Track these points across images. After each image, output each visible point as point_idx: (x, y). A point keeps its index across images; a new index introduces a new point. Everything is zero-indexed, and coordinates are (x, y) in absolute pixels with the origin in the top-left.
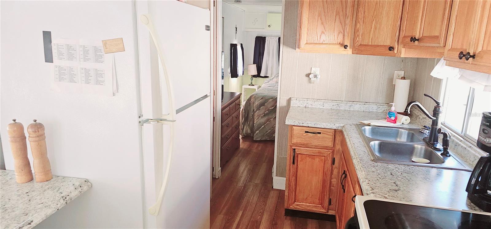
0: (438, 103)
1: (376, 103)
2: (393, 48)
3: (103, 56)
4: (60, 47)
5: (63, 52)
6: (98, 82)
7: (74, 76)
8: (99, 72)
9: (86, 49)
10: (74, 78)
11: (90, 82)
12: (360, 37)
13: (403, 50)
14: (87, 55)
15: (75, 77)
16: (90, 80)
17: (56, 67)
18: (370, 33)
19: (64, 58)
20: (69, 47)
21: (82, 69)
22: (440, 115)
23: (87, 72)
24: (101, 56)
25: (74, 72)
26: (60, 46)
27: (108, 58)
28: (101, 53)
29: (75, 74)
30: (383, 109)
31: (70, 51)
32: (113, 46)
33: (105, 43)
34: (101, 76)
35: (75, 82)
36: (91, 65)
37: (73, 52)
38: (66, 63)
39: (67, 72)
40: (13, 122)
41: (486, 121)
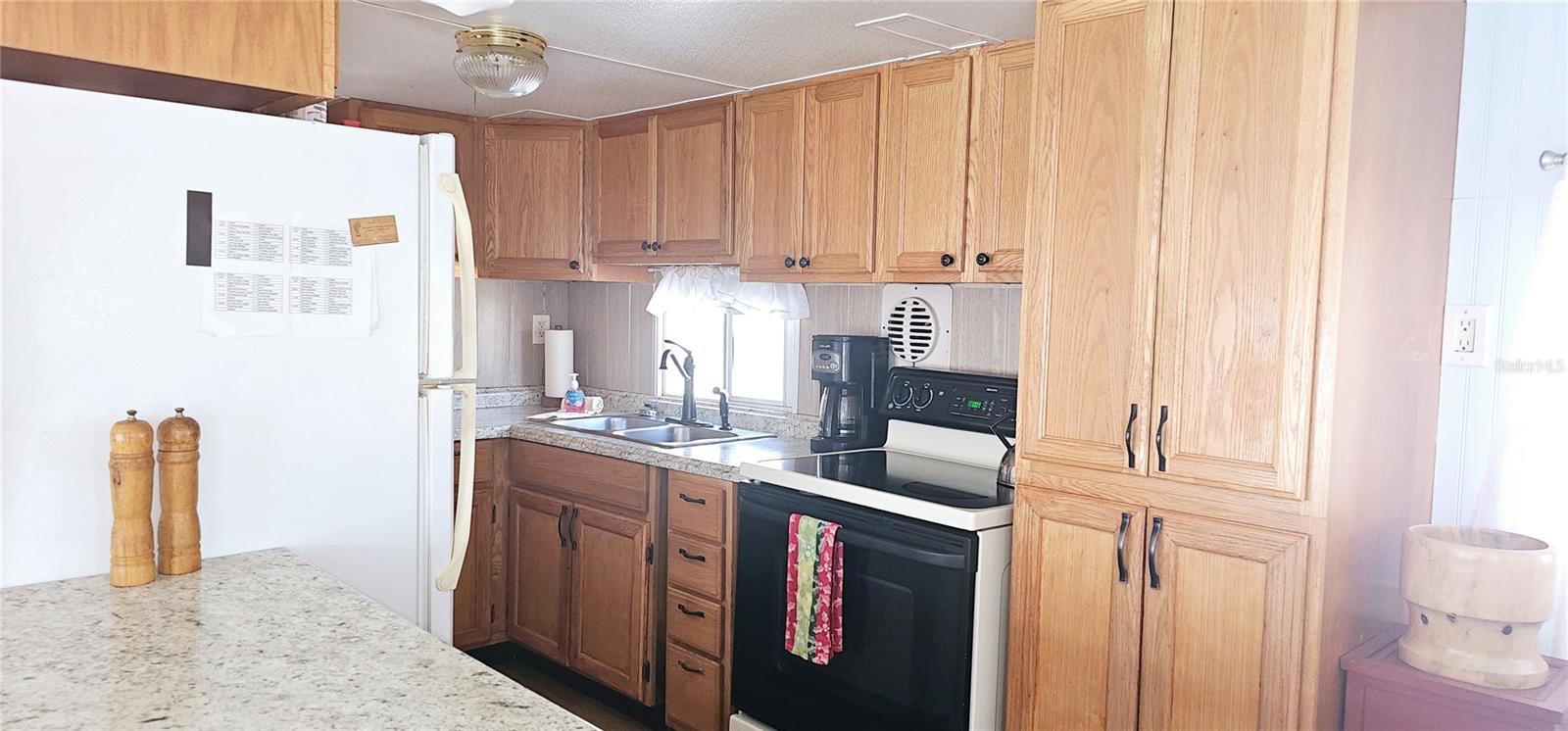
0: (689, 353)
1: (506, 388)
2: (577, 263)
3: (348, 252)
4: (238, 229)
5: (245, 242)
6: (333, 309)
7: (272, 297)
8: (337, 286)
9: (309, 235)
10: (271, 302)
11: (314, 309)
12: (497, 242)
13: (594, 268)
14: (310, 249)
15: (273, 299)
16: (315, 304)
17: (221, 275)
18: (519, 233)
19: (248, 256)
20: (264, 231)
21: (295, 279)
22: (695, 370)
23: (307, 286)
24: (345, 253)
25: (271, 288)
26: (239, 226)
27: (365, 256)
28: (345, 246)
29: (274, 292)
30: (522, 398)
31: (267, 240)
32: (374, 231)
33: (356, 225)
34: (343, 293)
35: (272, 310)
36: (319, 271)
37: (274, 242)
38: (248, 267)
39: (249, 288)
40: (126, 417)
41: (823, 343)
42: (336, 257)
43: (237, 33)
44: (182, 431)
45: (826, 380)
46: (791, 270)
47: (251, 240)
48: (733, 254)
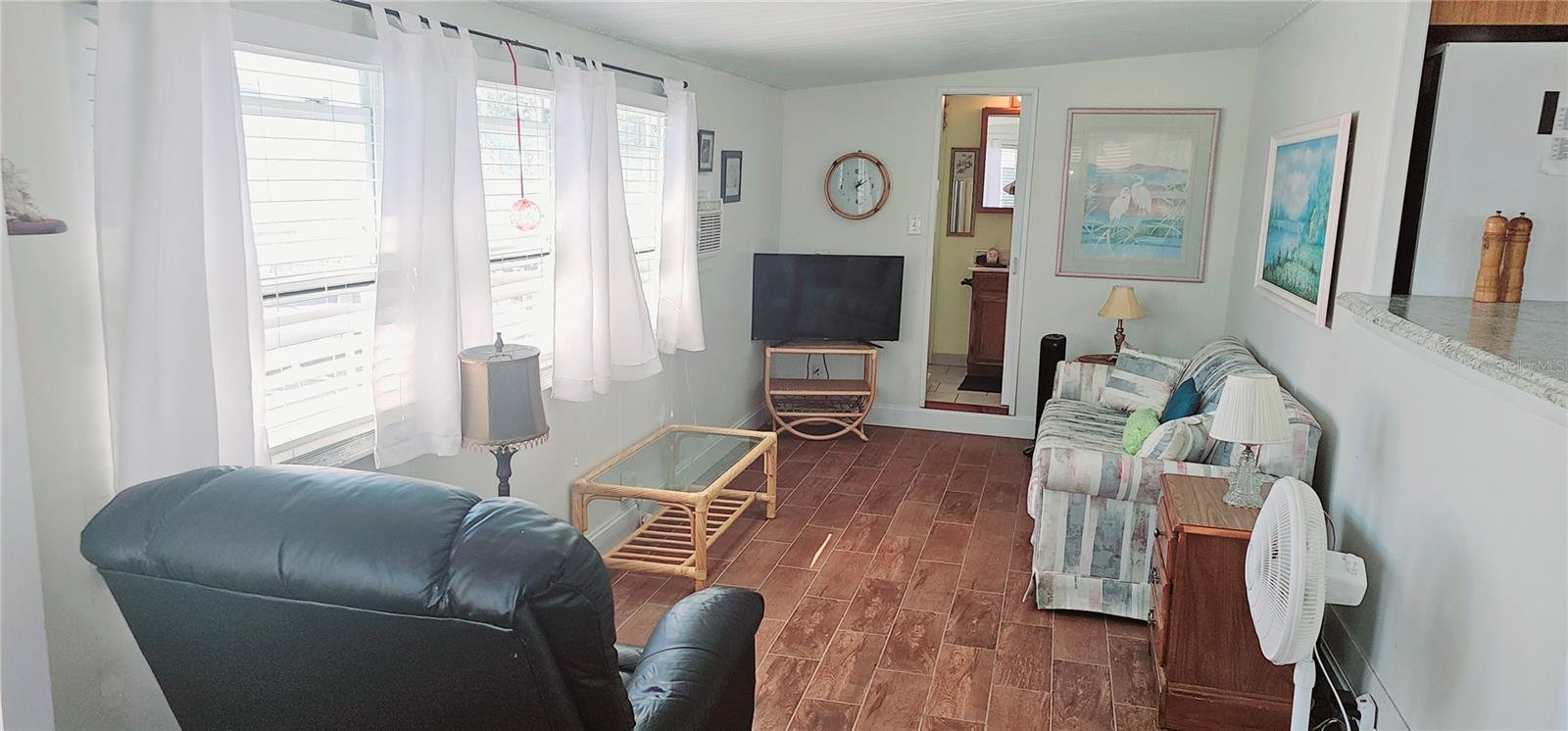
17: (1556, 140)
40: (1496, 214)
44: (1523, 225)
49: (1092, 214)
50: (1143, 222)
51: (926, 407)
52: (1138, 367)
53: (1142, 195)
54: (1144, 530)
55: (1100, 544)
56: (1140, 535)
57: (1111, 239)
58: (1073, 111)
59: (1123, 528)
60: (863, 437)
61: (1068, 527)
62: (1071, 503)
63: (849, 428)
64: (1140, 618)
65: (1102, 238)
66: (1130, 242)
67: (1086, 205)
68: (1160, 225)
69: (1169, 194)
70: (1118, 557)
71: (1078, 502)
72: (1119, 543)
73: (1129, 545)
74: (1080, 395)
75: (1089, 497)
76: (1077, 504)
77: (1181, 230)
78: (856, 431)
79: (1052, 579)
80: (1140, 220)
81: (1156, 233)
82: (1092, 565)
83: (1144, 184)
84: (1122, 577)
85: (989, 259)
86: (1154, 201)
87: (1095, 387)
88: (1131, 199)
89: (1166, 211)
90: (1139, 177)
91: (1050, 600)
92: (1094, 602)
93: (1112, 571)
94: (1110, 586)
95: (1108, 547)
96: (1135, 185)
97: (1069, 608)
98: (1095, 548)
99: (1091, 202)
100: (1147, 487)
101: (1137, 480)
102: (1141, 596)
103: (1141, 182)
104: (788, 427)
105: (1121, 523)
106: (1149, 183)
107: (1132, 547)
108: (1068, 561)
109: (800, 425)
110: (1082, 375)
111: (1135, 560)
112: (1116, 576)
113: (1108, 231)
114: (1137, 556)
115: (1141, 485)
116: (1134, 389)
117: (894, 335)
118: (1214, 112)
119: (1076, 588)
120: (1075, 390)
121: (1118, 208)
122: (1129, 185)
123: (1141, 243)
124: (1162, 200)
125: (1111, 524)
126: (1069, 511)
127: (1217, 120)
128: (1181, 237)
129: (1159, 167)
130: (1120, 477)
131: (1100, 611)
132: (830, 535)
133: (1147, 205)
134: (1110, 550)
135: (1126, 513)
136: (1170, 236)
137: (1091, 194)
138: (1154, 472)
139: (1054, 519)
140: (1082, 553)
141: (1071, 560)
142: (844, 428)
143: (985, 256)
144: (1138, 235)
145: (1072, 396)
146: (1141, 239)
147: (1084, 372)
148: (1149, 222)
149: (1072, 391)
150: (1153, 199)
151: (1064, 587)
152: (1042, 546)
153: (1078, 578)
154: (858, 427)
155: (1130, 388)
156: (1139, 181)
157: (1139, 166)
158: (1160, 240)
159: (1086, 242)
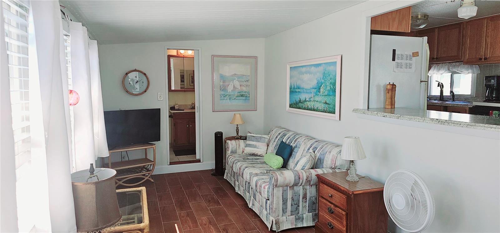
6: (410, 68)
9: (407, 56)
14: (407, 58)
15: (402, 66)
16: (407, 67)
17: (396, 62)
19: (399, 59)
20: (402, 55)
21: (405, 63)
23: (407, 64)
25: (402, 64)
26: (398, 55)
27: (414, 59)
28: (412, 57)
32: (416, 54)
33: (413, 53)
34: (411, 65)
35: (402, 68)
36: (408, 61)
37: (403, 57)
38: (399, 61)
39: (399, 64)
40: (389, 83)
41: (488, 78)
42: (411, 59)
43: (398, 24)
44: (394, 86)
45: (488, 86)
46: (481, 61)
47: (400, 56)
48: (461, 59)
49: (222, 90)
50: (238, 92)
51: (170, 165)
52: (256, 139)
53: (237, 84)
54: (306, 195)
55: (293, 203)
56: (305, 197)
57: (229, 98)
58: (213, 56)
59: (300, 196)
60: (152, 181)
61: (283, 200)
62: (284, 191)
63: (146, 178)
64: (307, 226)
65: (226, 98)
66: (235, 99)
67: (220, 87)
68: (243, 93)
69: (245, 83)
70: (299, 206)
71: (286, 190)
72: (299, 201)
73: (302, 201)
74: (237, 151)
75: (289, 187)
76: (285, 191)
77: (249, 94)
78: (149, 179)
79: (279, 220)
80: (237, 92)
81: (242, 96)
82: (291, 211)
83: (237, 80)
84: (300, 213)
85: (176, 108)
86: (241, 85)
87: (241, 147)
88: (234, 85)
89: (244, 89)
90: (236, 78)
91: (279, 228)
92: (292, 224)
93: (297, 212)
94: (297, 217)
95: (295, 204)
96: (235, 80)
97: (285, 229)
98: (292, 205)
99: (222, 87)
100: (308, 180)
101: (305, 178)
102: (306, 218)
103: (237, 79)
104: (121, 183)
105: (299, 194)
106: (238, 80)
107: (303, 202)
108: (284, 212)
109: (124, 181)
110: (236, 144)
111: (304, 206)
112: (298, 213)
113: (228, 96)
114: (304, 204)
115: (306, 179)
116: (256, 147)
117: (159, 139)
118: (255, 57)
119: (287, 221)
120: (235, 150)
121: (230, 89)
122: (233, 80)
123: (238, 99)
124: (243, 85)
125: (296, 195)
126: (283, 194)
127: (256, 59)
128: (249, 97)
129: (241, 75)
130: (300, 178)
131: (295, 227)
132: (176, 225)
133: (239, 87)
134: (296, 205)
135: (300, 190)
136: (246, 97)
137: (221, 84)
138: (309, 174)
139: (278, 198)
140: (288, 208)
141: (284, 211)
142: (144, 179)
143: (175, 107)
144: (237, 97)
145: (234, 152)
146: (238, 98)
147: (237, 143)
148: (240, 92)
149: (234, 150)
150: (240, 85)
151: (283, 222)
152: (275, 209)
153: (287, 217)
154: (150, 177)
155: (255, 146)
156: (235, 79)
157: (235, 74)
158: (244, 98)
159: (221, 100)
